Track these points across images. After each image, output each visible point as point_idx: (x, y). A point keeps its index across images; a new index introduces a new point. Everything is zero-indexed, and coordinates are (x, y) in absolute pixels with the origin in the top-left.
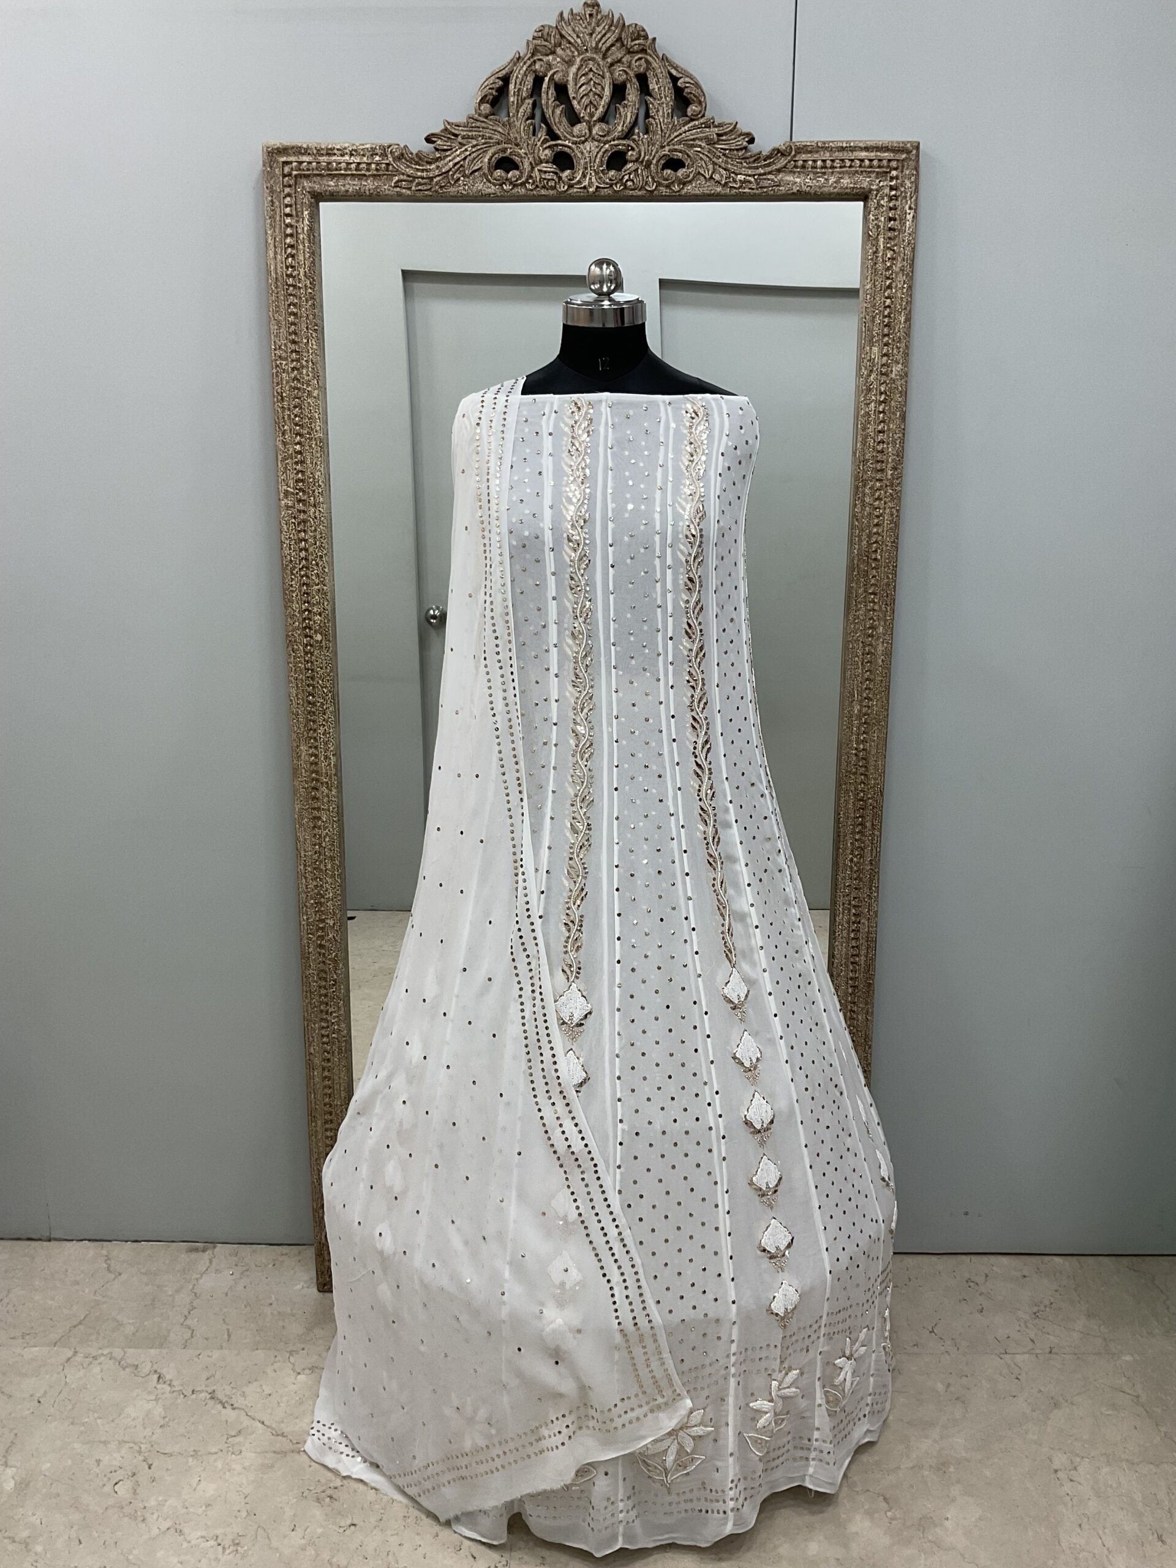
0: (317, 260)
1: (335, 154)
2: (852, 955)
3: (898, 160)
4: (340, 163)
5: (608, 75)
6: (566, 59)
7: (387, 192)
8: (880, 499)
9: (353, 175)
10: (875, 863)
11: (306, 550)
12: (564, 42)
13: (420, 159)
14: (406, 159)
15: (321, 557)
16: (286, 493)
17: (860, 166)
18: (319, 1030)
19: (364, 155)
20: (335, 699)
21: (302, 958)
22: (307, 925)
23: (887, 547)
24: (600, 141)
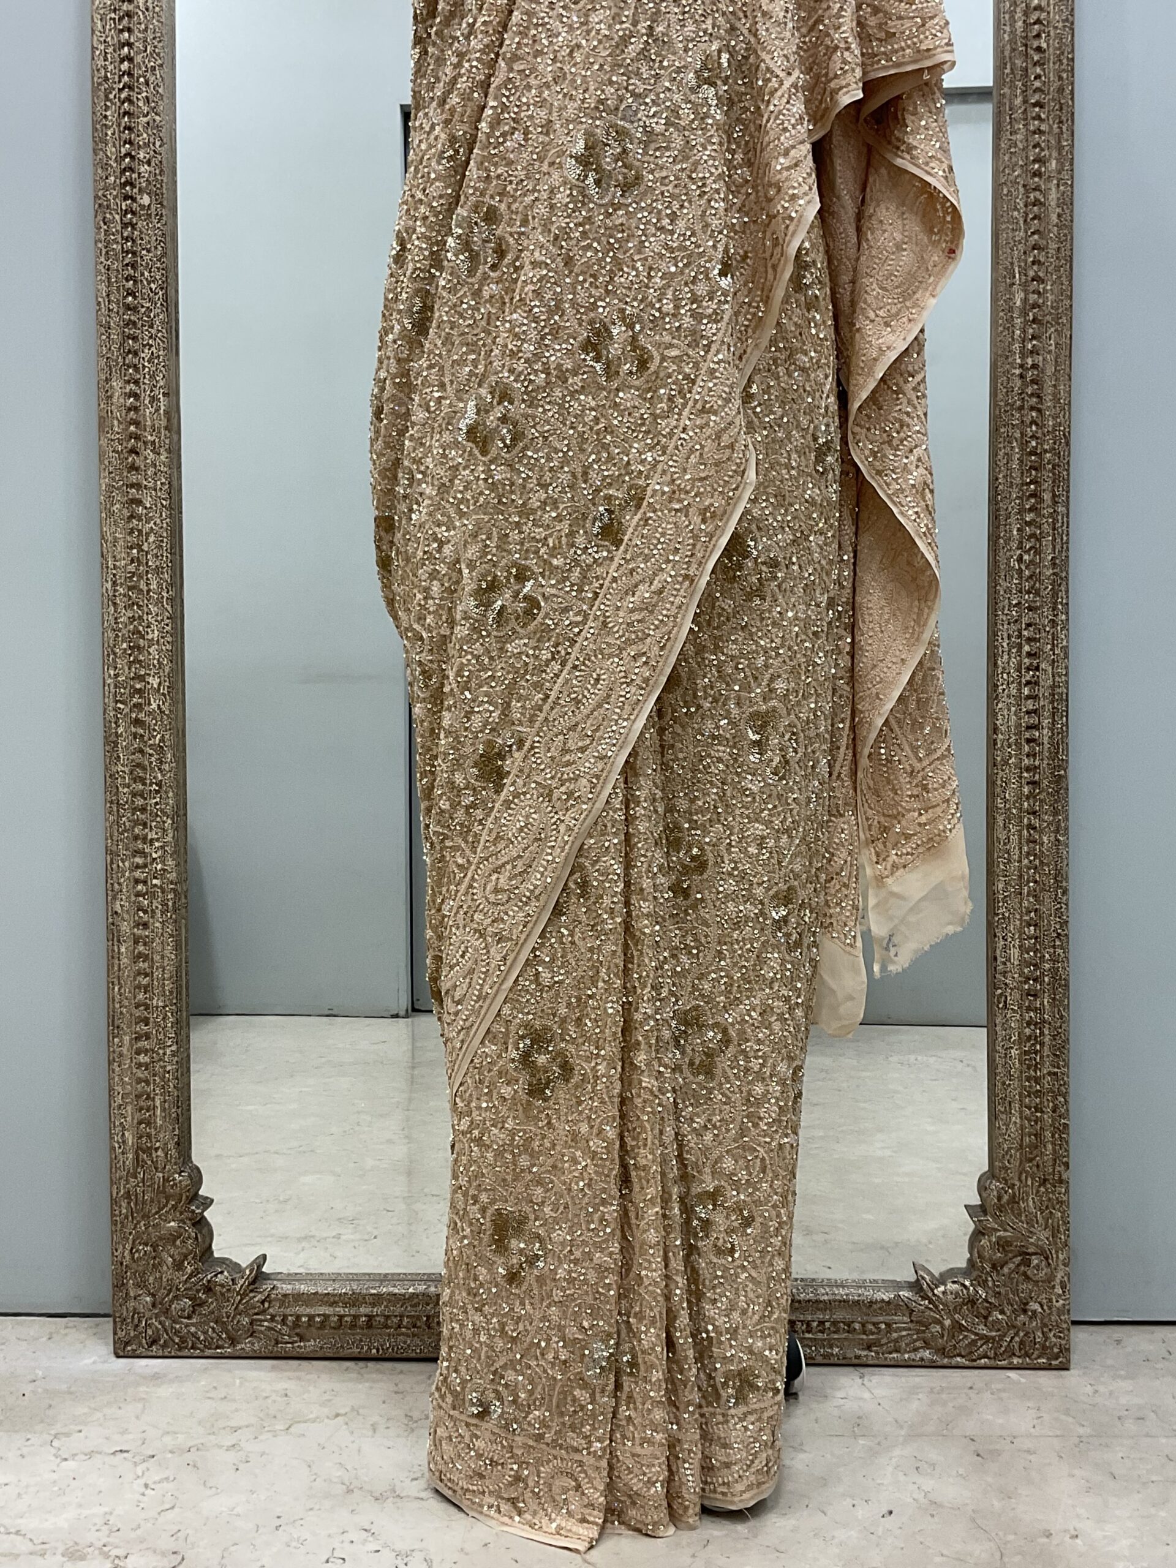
2: (1028, 728)
10: (1061, 564)
11: (130, 60)
15: (153, 69)
18: (131, 871)
20: (171, 305)
21: (107, 742)
22: (116, 687)
23: (1056, 28)
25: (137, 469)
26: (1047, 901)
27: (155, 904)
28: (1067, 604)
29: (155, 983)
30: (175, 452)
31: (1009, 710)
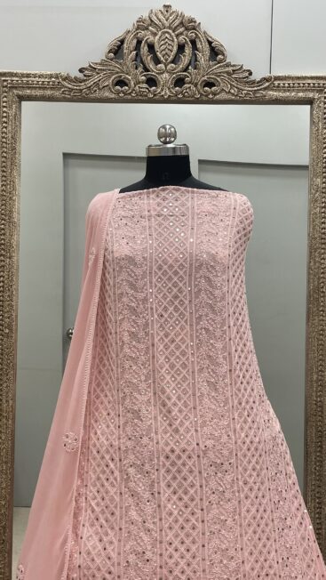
0: (18, 130)
1: (31, 77)
4: (33, 81)
5: (175, 40)
6: (154, 32)
7: (58, 96)
9: (40, 87)
12: (153, 24)
13: (76, 80)
14: (68, 80)
17: (308, 87)
19: (46, 78)
24: (170, 73)
30: (13, 419)
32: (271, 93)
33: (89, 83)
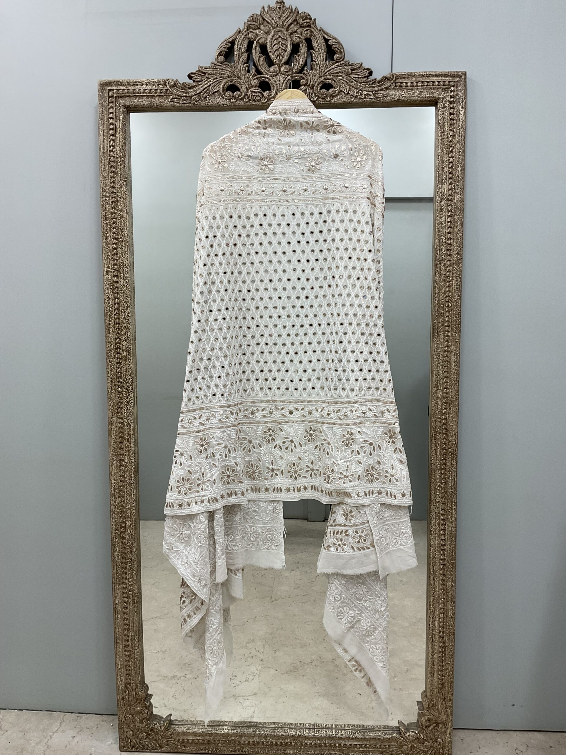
0: (127, 143)
1: (138, 85)
2: (442, 545)
3: (454, 81)
4: (140, 90)
5: (289, 39)
6: (266, 31)
7: (166, 105)
8: (449, 271)
9: (147, 96)
10: (455, 488)
11: (118, 304)
12: (265, 22)
13: (185, 86)
14: (177, 87)
15: (127, 307)
16: (108, 272)
17: (433, 85)
18: (121, 589)
19: (153, 85)
20: (135, 390)
21: (112, 545)
22: (115, 525)
23: (455, 298)
24: (285, 74)
25: (122, 449)
26: (448, 605)
27: (130, 600)
28: (456, 502)
29: (131, 627)
30: (136, 442)
31: (435, 539)
32: (392, 92)
33: (199, 89)
